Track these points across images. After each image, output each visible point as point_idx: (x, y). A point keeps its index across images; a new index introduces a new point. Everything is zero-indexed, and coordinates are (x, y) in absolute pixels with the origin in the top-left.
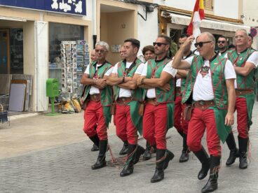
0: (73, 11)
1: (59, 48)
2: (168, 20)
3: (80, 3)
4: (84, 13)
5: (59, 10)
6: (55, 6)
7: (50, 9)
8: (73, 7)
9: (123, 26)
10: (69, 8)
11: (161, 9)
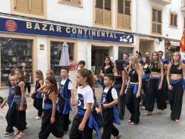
0: (128, 42)
1: (122, 56)
2: (169, 44)
3: (131, 38)
4: (133, 42)
5: (123, 42)
6: (121, 40)
7: (119, 41)
8: (128, 40)
9: (149, 47)
10: (127, 41)
11: (166, 40)
